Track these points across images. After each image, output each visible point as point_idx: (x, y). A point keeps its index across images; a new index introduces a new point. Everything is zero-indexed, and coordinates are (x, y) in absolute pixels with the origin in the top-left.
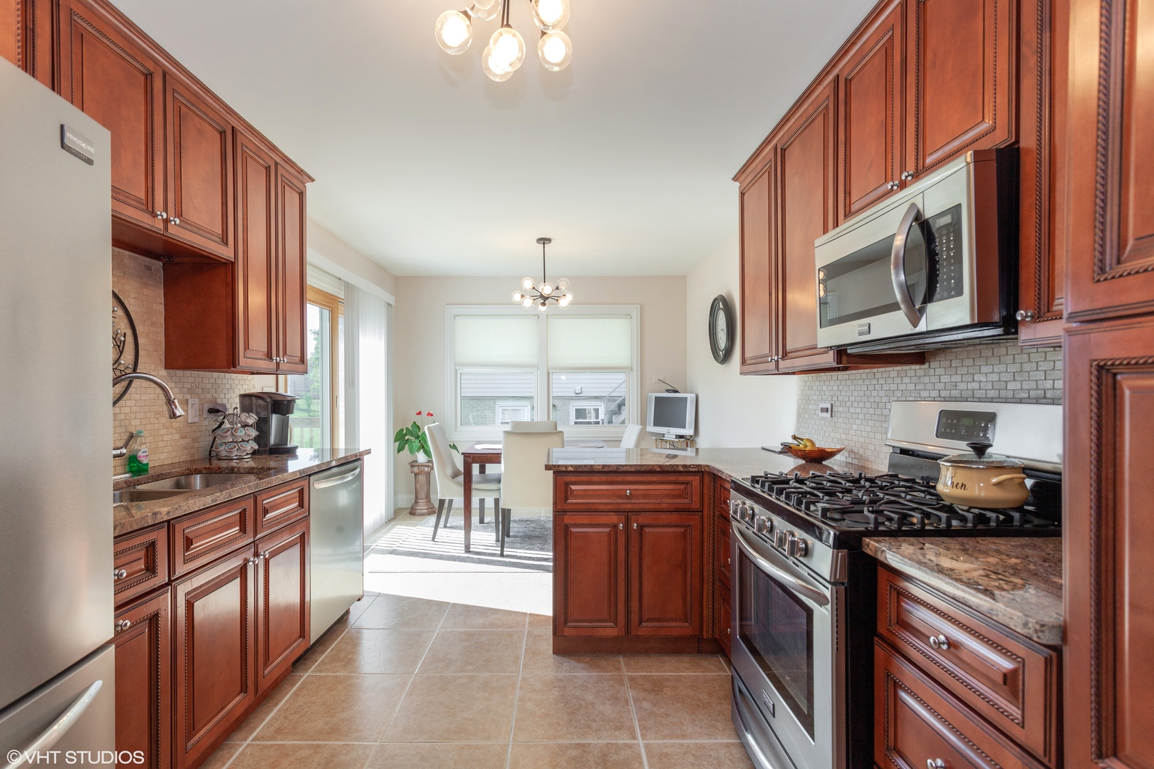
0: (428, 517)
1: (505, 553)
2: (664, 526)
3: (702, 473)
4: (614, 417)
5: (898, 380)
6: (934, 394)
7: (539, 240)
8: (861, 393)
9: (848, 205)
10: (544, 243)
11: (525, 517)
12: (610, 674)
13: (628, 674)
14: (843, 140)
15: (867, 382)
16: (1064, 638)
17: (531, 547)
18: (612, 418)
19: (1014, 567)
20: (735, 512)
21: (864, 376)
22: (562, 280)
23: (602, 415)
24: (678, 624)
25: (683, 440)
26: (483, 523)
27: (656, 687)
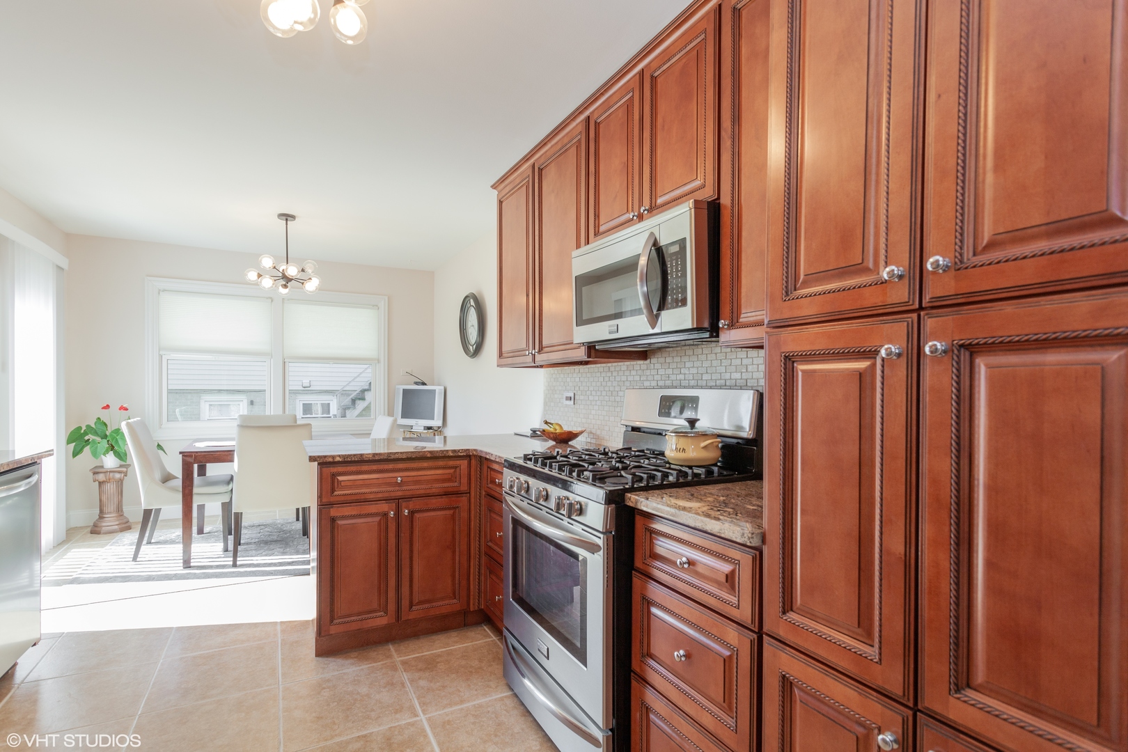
0: (120, 535)
1: (238, 563)
2: (434, 510)
3: (470, 456)
4: (347, 412)
5: (627, 373)
6: (654, 384)
7: (281, 215)
8: (599, 384)
9: (597, 226)
10: (287, 220)
11: (256, 522)
12: (382, 663)
13: (400, 659)
14: (594, 171)
15: (603, 374)
16: (764, 541)
17: (270, 552)
18: (345, 413)
19: (724, 502)
20: (511, 487)
21: (601, 370)
22: (309, 263)
23: (334, 409)
24: (447, 602)
25: (431, 431)
26: (203, 534)
27: (429, 665)
